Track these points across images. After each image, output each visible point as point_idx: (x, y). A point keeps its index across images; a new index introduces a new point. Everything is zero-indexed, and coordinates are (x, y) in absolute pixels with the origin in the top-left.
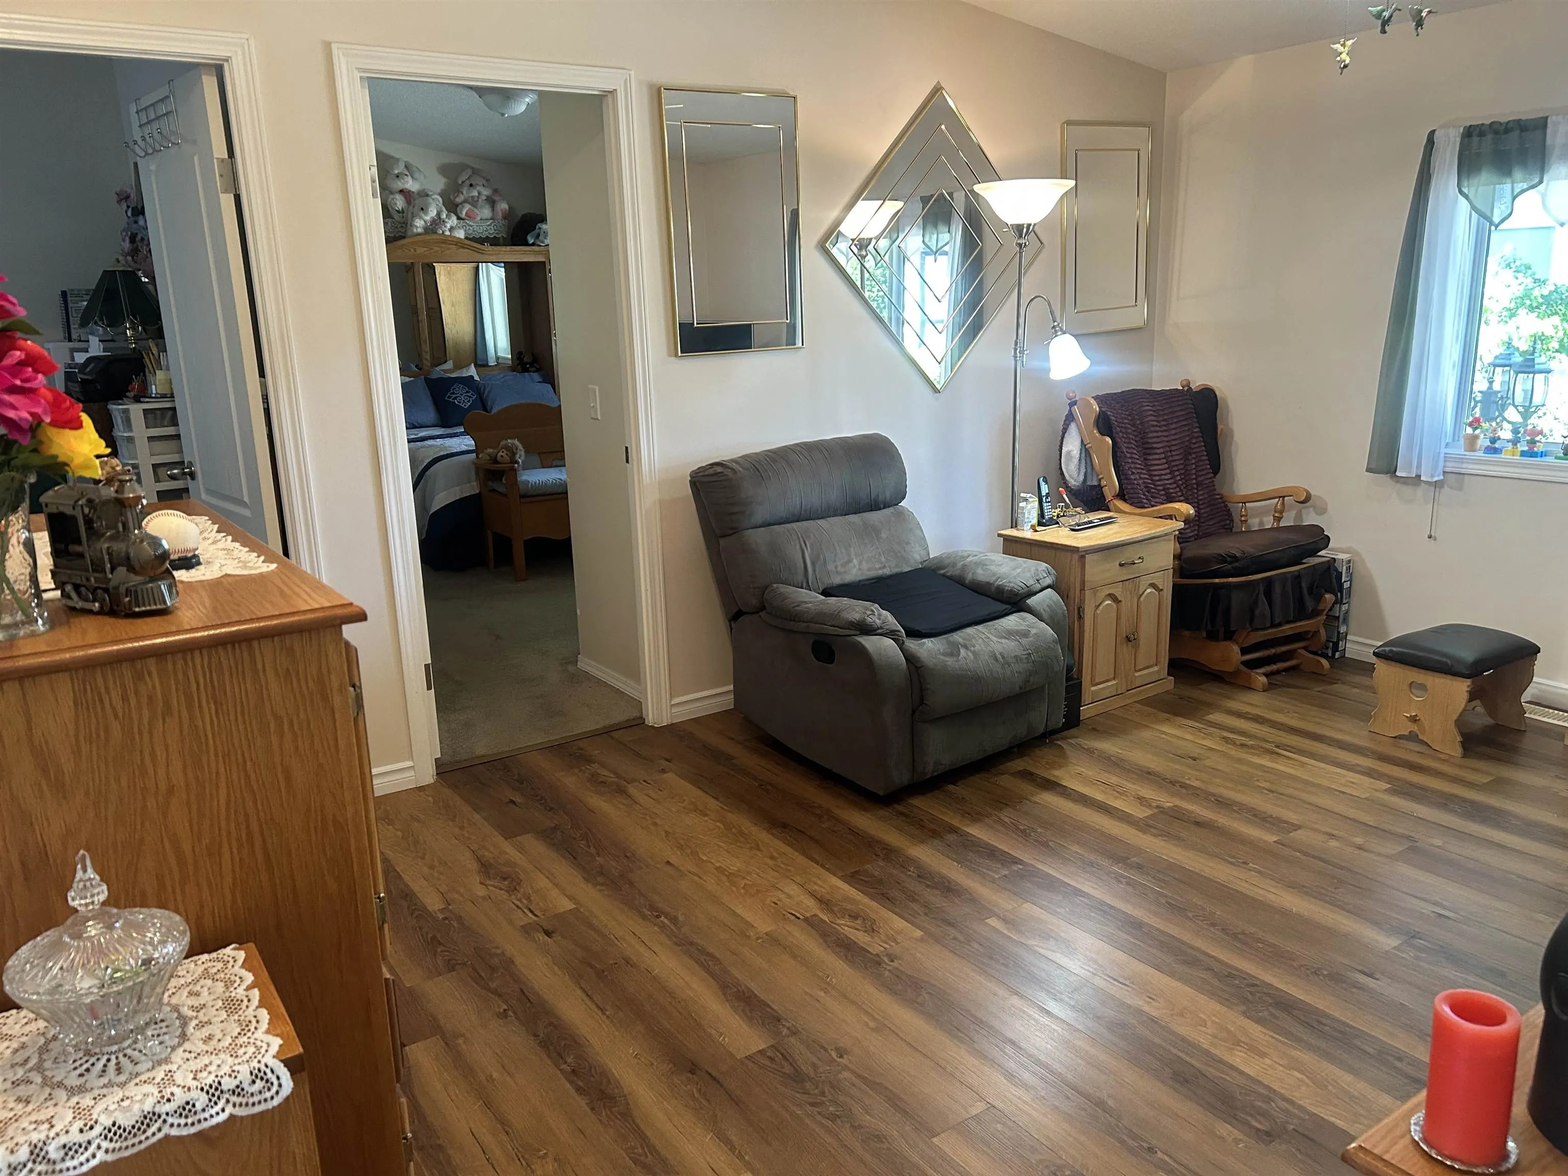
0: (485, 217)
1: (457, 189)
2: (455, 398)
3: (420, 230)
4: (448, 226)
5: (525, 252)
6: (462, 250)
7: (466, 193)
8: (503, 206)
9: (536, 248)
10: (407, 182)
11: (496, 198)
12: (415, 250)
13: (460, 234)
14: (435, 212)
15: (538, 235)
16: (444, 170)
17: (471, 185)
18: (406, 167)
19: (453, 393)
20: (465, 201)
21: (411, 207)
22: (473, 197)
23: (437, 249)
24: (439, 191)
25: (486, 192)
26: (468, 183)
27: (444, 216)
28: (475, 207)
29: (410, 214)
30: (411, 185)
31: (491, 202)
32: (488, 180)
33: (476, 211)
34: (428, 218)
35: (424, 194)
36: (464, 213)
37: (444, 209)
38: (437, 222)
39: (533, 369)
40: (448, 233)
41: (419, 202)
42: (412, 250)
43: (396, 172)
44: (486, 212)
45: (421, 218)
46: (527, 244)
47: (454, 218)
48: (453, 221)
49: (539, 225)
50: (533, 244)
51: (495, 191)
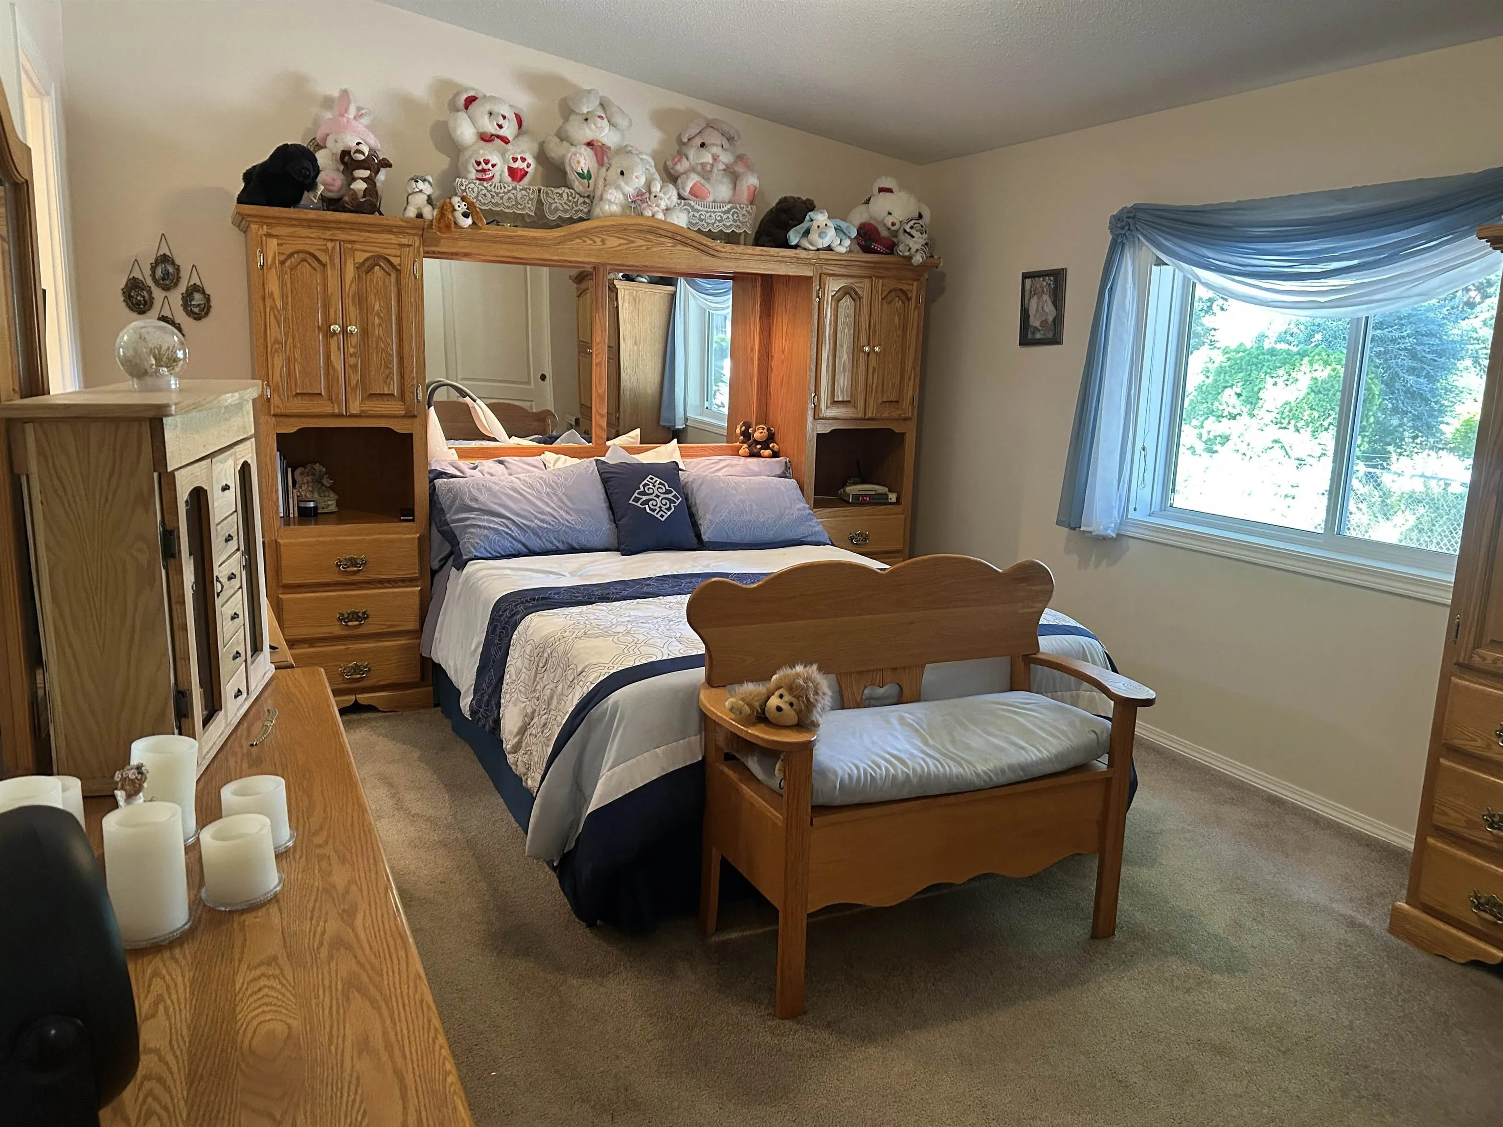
0: (720, 199)
1: (681, 147)
2: (646, 502)
3: (615, 208)
4: (663, 205)
5: (783, 261)
6: (680, 247)
7: (696, 156)
8: (752, 181)
9: (802, 254)
10: (601, 129)
11: (740, 169)
12: (603, 241)
13: (680, 219)
14: (643, 180)
15: (807, 232)
16: (661, 118)
17: (703, 145)
18: (601, 105)
19: (644, 493)
20: (693, 170)
21: (604, 170)
22: (703, 165)
23: (640, 242)
24: (649, 151)
25: (726, 158)
26: (698, 141)
27: (657, 187)
28: (707, 180)
29: (601, 182)
30: (607, 136)
31: (734, 178)
32: (730, 139)
33: (707, 186)
34: (630, 190)
35: (624, 151)
36: (688, 189)
37: (657, 176)
38: (644, 196)
39: (767, 452)
40: (660, 216)
41: (617, 163)
42: (598, 240)
43: (585, 111)
44: (722, 190)
45: (618, 187)
46: (786, 245)
47: (673, 192)
48: (668, 197)
49: (811, 214)
50: (796, 247)
51: (740, 158)
